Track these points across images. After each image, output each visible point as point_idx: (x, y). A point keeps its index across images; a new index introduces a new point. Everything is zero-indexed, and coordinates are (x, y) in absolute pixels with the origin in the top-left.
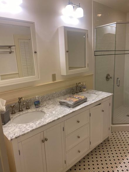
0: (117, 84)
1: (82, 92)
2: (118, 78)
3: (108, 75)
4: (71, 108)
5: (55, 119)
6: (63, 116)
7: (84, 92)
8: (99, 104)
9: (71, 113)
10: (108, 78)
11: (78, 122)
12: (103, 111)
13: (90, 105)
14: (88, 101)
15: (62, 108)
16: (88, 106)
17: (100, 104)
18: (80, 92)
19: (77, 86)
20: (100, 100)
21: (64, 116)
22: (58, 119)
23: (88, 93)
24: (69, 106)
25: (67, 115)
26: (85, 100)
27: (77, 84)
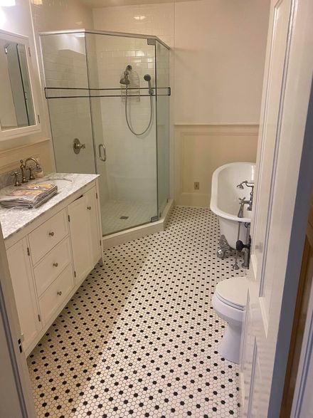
0: (100, 156)
1: (34, 179)
2: (100, 146)
3: (77, 141)
4: (34, 210)
5: (12, 232)
6: (24, 224)
7: (40, 180)
8: (79, 195)
9: (38, 217)
10: (77, 147)
11: (52, 234)
12: (89, 208)
13: (67, 198)
14: (60, 192)
15: (11, 213)
16: (63, 200)
17: (82, 196)
18: (31, 179)
19: (25, 167)
20: (81, 188)
21: (27, 225)
22: (18, 231)
23: (49, 180)
24: (27, 206)
25: (32, 222)
26: (54, 192)
27: (22, 162)
